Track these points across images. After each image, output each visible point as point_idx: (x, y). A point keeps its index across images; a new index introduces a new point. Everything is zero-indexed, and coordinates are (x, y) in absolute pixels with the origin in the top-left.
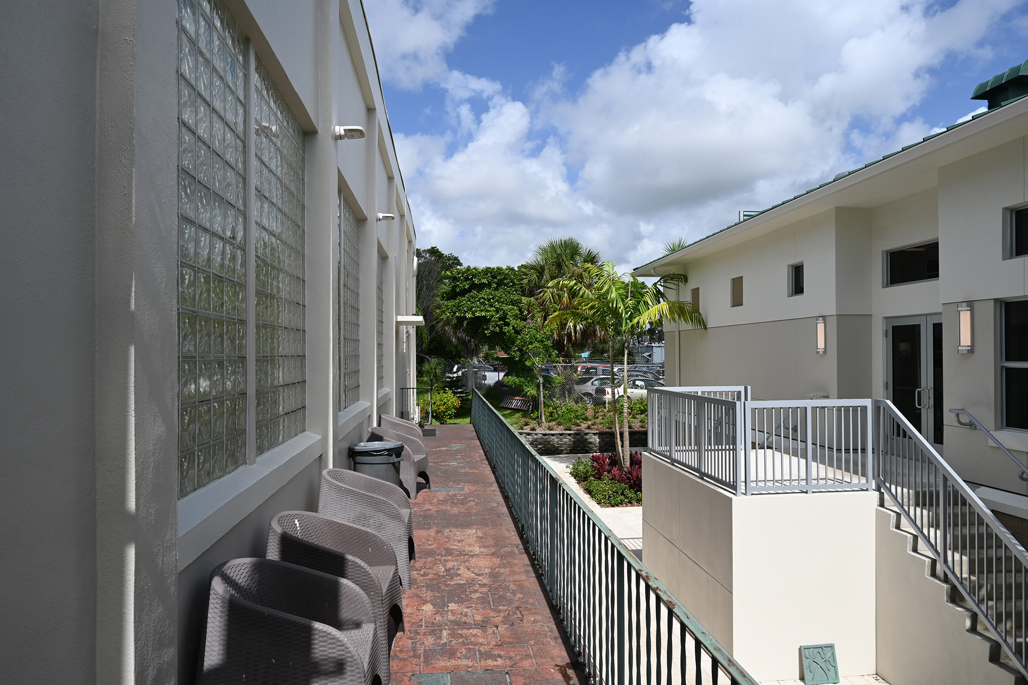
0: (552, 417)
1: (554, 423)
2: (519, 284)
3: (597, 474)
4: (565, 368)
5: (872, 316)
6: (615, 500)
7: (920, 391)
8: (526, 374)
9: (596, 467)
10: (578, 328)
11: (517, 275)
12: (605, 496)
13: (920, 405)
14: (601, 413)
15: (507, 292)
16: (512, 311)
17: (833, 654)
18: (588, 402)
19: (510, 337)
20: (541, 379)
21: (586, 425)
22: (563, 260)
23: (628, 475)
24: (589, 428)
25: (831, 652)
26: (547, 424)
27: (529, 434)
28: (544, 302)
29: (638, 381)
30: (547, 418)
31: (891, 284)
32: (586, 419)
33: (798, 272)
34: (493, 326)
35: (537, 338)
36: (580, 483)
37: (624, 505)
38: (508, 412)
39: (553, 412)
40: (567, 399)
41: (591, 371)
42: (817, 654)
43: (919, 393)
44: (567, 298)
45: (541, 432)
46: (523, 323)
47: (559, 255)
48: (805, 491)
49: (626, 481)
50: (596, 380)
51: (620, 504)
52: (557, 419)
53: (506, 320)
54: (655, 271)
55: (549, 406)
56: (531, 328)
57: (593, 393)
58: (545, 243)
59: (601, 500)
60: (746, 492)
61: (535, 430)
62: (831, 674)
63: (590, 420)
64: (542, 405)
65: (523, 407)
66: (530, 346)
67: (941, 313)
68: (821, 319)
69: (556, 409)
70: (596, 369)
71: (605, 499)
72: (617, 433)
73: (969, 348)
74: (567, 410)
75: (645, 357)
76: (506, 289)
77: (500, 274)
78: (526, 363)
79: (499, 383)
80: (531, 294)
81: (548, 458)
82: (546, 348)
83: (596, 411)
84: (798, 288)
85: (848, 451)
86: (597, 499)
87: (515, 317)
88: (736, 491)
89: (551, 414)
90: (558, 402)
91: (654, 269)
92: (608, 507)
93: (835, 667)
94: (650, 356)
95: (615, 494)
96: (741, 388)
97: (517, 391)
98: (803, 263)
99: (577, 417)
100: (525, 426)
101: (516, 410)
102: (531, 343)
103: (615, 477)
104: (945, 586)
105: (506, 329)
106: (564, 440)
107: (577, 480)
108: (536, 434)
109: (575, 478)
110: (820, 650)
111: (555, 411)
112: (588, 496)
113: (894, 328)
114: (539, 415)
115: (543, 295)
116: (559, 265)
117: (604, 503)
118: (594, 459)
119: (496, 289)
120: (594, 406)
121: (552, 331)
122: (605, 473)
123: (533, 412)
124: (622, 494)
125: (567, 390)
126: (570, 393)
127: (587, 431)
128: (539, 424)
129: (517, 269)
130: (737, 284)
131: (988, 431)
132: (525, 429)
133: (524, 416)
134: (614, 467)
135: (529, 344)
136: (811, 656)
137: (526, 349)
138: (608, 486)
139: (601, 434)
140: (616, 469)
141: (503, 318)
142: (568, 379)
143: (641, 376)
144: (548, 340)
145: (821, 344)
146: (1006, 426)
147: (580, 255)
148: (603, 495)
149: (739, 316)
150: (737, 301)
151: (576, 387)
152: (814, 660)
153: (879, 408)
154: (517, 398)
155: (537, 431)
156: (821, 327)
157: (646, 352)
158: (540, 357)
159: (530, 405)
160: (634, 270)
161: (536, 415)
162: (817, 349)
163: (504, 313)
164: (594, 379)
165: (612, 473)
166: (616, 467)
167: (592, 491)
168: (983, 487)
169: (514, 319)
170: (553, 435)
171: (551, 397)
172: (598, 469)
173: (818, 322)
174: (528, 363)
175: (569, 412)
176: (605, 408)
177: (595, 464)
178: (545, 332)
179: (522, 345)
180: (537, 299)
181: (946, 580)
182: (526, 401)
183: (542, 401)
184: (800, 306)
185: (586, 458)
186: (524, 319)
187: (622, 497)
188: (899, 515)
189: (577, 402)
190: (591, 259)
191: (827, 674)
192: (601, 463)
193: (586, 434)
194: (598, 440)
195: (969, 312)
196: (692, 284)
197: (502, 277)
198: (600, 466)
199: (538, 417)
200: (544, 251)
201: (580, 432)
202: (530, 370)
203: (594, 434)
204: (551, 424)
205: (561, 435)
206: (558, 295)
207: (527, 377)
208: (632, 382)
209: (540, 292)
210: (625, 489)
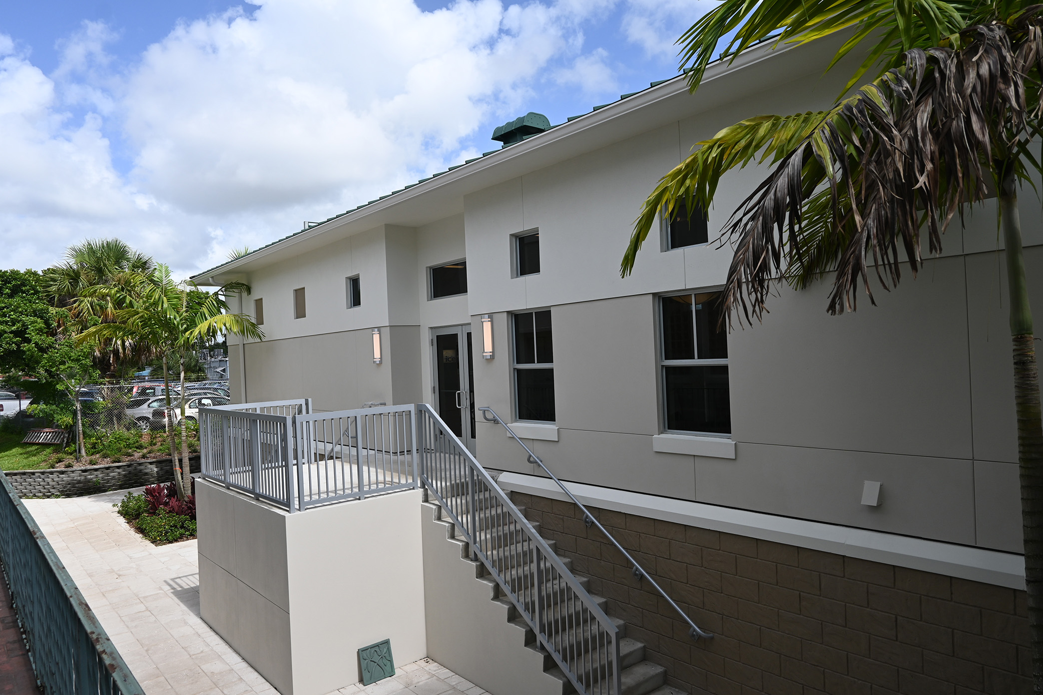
0: (95, 449)
1: (98, 456)
2: (43, 292)
3: (151, 508)
4: (112, 390)
5: (421, 327)
6: (173, 535)
7: (460, 393)
8: (58, 400)
9: (149, 501)
10: (127, 344)
11: (42, 281)
12: (161, 532)
13: (459, 405)
14: (160, 439)
15: (26, 300)
16: (34, 324)
17: (389, 649)
18: (144, 427)
19: (32, 356)
20: (78, 406)
21: (141, 454)
22: (105, 265)
23: (189, 505)
24: (144, 457)
25: (387, 647)
26: (88, 458)
27: (62, 473)
28: (79, 313)
29: (204, 400)
30: (89, 451)
31: (434, 297)
32: (140, 447)
33: (355, 284)
34: (7, 343)
35: (71, 357)
36: (131, 522)
37: (185, 538)
38: (34, 448)
39: (96, 443)
40: (116, 426)
41: (147, 391)
42: (374, 653)
43: (459, 394)
44: (111, 309)
45: (80, 468)
46: (51, 339)
47: (99, 260)
48: (358, 497)
49: (186, 512)
50: (154, 401)
51: (180, 538)
52: (102, 450)
53: (26, 336)
54: (213, 280)
55: (90, 437)
56: (63, 345)
57: (150, 416)
58: (80, 243)
59: (155, 538)
60: (300, 507)
61: (72, 467)
62: (388, 668)
63: (146, 448)
64: (81, 436)
65: (54, 441)
66: (62, 367)
67: (470, 324)
68: (376, 330)
69: (101, 439)
70: (154, 389)
71: (161, 535)
72: (175, 459)
73: (491, 354)
74: (116, 439)
75: (218, 372)
76: (25, 297)
77: (15, 279)
78: (58, 386)
79: (21, 414)
80: (62, 304)
81: (89, 498)
82: (85, 369)
83: (154, 436)
84: (356, 300)
85: (403, 453)
86: (152, 538)
87: (40, 331)
88: (289, 507)
89: (94, 446)
90: (104, 430)
91: (212, 277)
92: (164, 544)
93: (391, 661)
94: (224, 370)
95: (173, 528)
96: (303, 402)
97: (46, 421)
98: (359, 276)
99: (128, 446)
100: (57, 463)
101: (45, 445)
102: (63, 363)
103: (173, 509)
104: (474, 564)
105: (25, 347)
106: (112, 474)
107: (127, 519)
108: (73, 472)
109: (124, 517)
110: (376, 649)
111: (100, 441)
112: (141, 535)
113: (439, 338)
114: (77, 448)
115: (79, 305)
116: (100, 271)
117: (160, 539)
118: (148, 492)
119: (11, 296)
120: (151, 430)
121: (91, 347)
122: (161, 506)
123: (68, 445)
124: (182, 527)
125: (115, 414)
126: (119, 418)
127: (143, 461)
128: (77, 459)
129: (41, 274)
130: (300, 294)
131: (506, 424)
132: (57, 467)
133: (56, 451)
134: (173, 498)
135: (60, 364)
136: (369, 657)
137: (56, 370)
138: (164, 521)
139: (158, 463)
140: (175, 500)
141: (21, 334)
142: (117, 403)
143: (209, 393)
144: (86, 358)
145: (377, 355)
146: (519, 419)
147: (128, 260)
148: (158, 532)
149: (302, 327)
150: (300, 313)
151: (129, 412)
152: (372, 660)
153: (421, 411)
154: (47, 430)
155: (75, 468)
156: (376, 338)
157: (220, 366)
158: (76, 379)
159: (64, 437)
160: (190, 278)
161: (73, 449)
162: (374, 358)
163: (23, 325)
164: (150, 401)
165: (169, 505)
166: (174, 498)
167: (145, 529)
168: (505, 472)
169: (38, 334)
170: (96, 470)
171: (92, 426)
172: (153, 503)
173: (373, 333)
174: (60, 387)
175: (118, 441)
176: (165, 432)
177: (150, 498)
178: (82, 349)
179: (50, 366)
180: (70, 310)
181: (476, 559)
182: (59, 433)
183: (81, 432)
184: (358, 317)
185: (138, 492)
186: (53, 334)
187: (182, 531)
188: (440, 508)
189: (128, 429)
190: (142, 265)
191: (384, 670)
192: (156, 495)
193: (140, 464)
194: (156, 470)
195: (490, 322)
196: (256, 295)
197: (19, 283)
198: (155, 500)
199: (76, 451)
200: (78, 253)
201: (132, 463)
202: (63, 394)
203: (151, 463)
204: (93, 457)
205: (107, 468)
206: (99, 306)
207: (59, 404)
208: (197, 401)
209: (75, 302)
210: (185, 521)
